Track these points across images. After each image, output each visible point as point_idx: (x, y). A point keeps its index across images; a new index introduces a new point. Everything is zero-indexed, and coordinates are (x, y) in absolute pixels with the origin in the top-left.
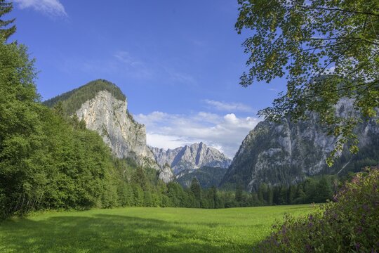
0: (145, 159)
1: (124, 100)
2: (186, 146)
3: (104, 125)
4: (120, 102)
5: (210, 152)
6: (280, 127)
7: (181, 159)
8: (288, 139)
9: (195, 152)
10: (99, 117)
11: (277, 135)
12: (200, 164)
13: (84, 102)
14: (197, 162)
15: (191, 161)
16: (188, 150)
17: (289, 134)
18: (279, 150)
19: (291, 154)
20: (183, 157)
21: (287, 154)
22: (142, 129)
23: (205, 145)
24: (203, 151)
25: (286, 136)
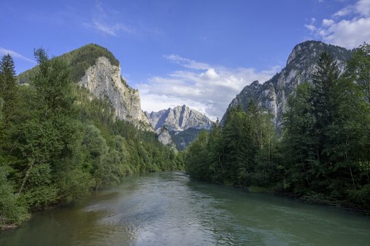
0: (140, 122)
1: (117, 65)
2: (169, 109)
3: (105, 91)
4: (115, 67)
5: (192, 115)
6: (267, 92)
7: (165, 122)
8: (274, 102)
9: (178, 114)
10: (100, 84)
11: (264, 99)
12: (183, 125)
13: (87, 69)
14: (180, 125)
15: (174, 123)
16: (172, 113)
17: (275, 99)
18: (266, 112)
19: (276, 116)
20: (166, 120)
21: (273, 117)
22: (136, 93)
23: (188, 108)
24: (185, 114)
25: (272, 100)
